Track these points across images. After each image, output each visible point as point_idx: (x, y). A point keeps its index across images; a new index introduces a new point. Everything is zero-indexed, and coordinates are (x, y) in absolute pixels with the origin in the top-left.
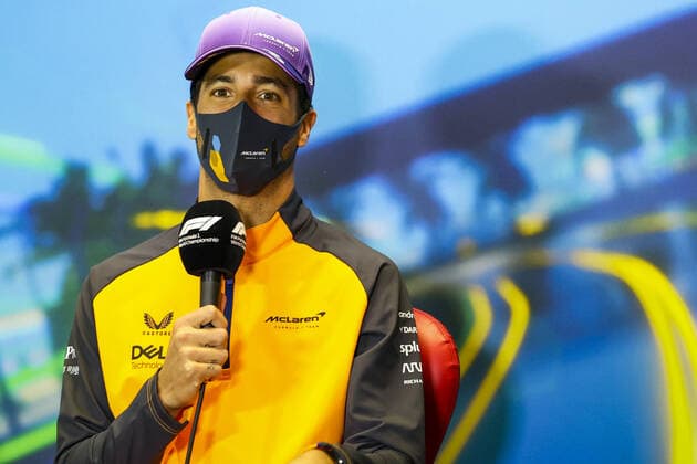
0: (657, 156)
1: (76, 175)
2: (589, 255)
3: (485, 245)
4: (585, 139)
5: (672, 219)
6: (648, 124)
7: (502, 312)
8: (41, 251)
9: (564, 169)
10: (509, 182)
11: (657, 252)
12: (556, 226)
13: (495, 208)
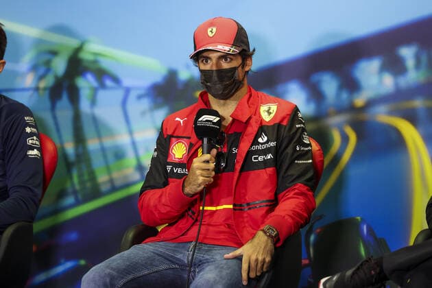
0: (413, 76)
1: (172, 76)
2: (382, 115)
3: (340, 111)
4: (384, 68)
5: (418, 103)
6: (410, 63)
7: (345, 139)
8: (156, 106)
10: (351, 85)
11: (411, 117)
12: (370, 104)
13: (345, 96)
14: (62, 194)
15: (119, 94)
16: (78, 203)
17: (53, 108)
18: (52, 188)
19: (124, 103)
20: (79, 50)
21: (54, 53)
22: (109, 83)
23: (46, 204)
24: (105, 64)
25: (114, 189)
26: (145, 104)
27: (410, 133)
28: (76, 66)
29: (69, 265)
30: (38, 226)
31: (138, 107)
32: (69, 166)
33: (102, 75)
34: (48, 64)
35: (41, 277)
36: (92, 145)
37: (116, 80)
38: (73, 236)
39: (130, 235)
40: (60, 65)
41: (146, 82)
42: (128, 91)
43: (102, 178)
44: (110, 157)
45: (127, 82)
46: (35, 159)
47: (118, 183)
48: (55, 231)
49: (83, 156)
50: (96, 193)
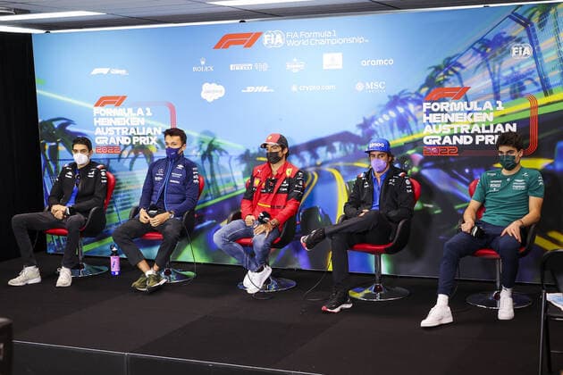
0: (339, 153)
1: (248, 151)
2: (327, 169)
3: (311, 166)
4: (328, 150)
5: (341, 164)
6: (338, 148)
7: (313, 177)
8: (242, 163)
9: (324, 154)
10: (315, 156)
11: (338, 169)
12: (322, 164)
13: (313, 161)
14: (207, 195)
15: (228, 159)
16: (212, 199)
17: (203, 163)
18: (203, 193)
19: (230, 161)
20: (212, 141)
21: (203, 142)
22: (224, 154)
23: (201, 198)
24: (222, 146)
25: (226, 194)
26: (238, 162)
27: (337, 175)
28: (212, 147)
29: (210, 222)
30: (198, 208)
31: (235, 163)
32: (209, 185)
33: (221, 151)
34: (201, 146)
35: (199, 226)
36: (218, 177)
37: (226, 153)
38: (210, 211)
39: (232, 215)
40: (205, 147)
41: (238, 154)
42: (231, 157)
43: (221, 190)
44: (224, 181)
45: (231, 154)
46: (196, 184)
47: (228, 192)
48: (205, 209)
49: (214, 182)
50: (219, 195)
